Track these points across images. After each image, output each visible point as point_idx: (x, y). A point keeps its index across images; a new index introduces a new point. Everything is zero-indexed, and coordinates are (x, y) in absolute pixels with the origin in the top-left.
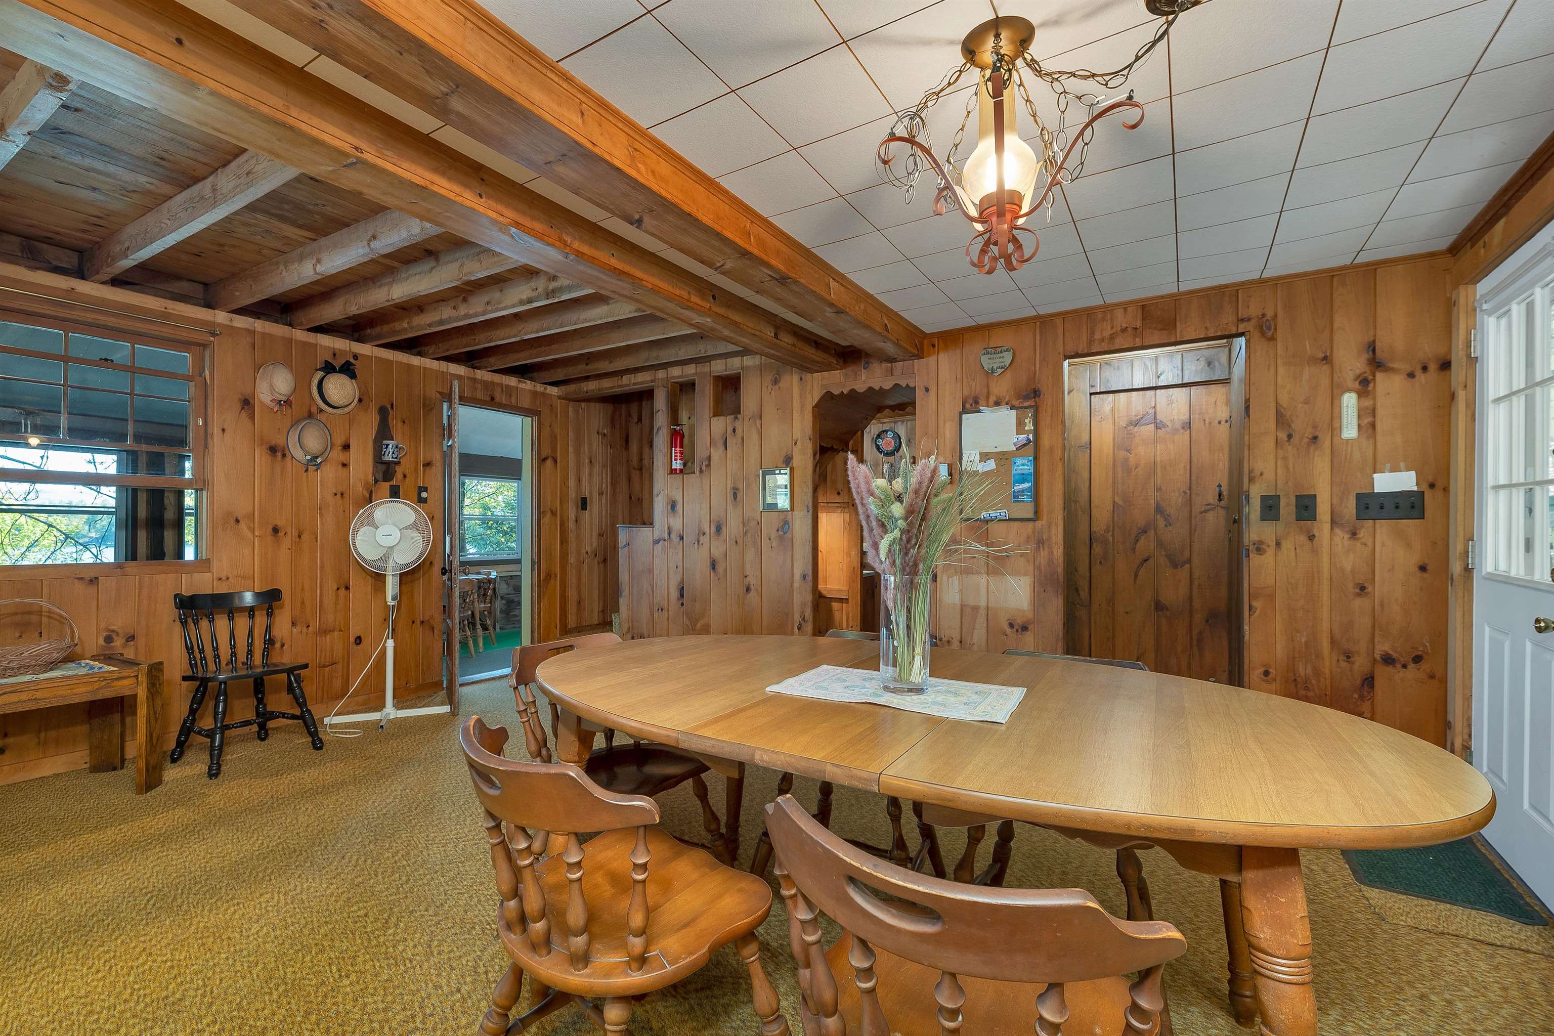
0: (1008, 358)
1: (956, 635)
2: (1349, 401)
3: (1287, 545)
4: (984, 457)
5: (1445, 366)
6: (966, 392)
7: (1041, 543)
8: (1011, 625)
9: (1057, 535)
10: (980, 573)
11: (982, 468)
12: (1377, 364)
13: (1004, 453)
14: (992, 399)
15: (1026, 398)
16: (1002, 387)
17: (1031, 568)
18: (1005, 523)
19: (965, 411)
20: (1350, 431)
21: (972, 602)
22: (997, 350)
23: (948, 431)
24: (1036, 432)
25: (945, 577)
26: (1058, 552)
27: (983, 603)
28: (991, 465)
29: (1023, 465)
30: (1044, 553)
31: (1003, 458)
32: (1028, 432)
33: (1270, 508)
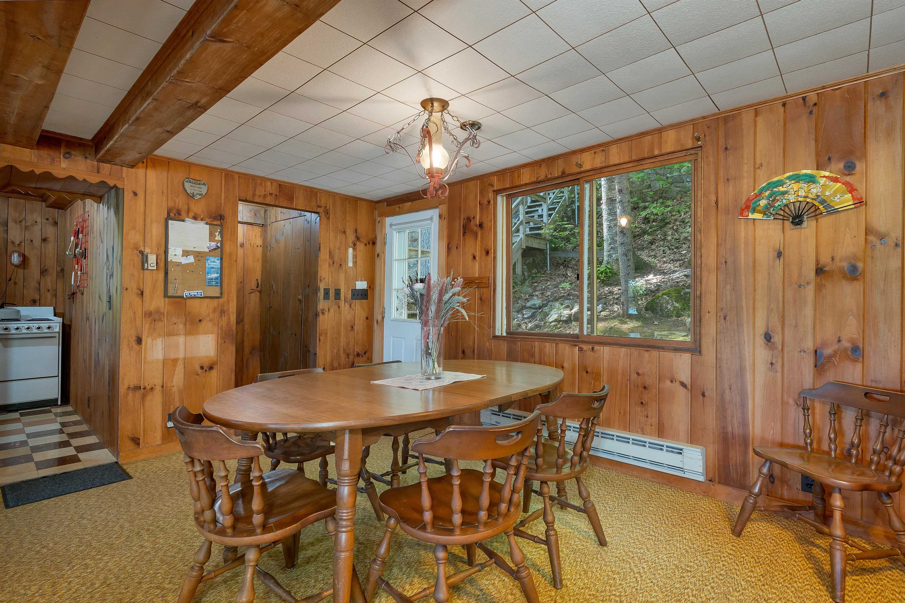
0: (204, 190)
1: (158, 382)
2: (351, 250)
3: (332, 311)
4: (186, 253)
5: (374, 243)
6: (171, 204)
7: (223, 312)
8: (202, 368)
9: (233, 307)
10: (178, 334)
11: (184, 261)
12: (358, 238)
13: (199, 253)
14: (191, 214)
15: (215, 219)
16: (198, 208)
17: (216, 329)
18: (199, 300)
19: (169, 218)
20: (351, 264)
21: (172, 356)
22: (197, 182)
23: (156, 230)
24: (222, 242)
25: (149, 340)
26: (233, 318)
27: (181, 355)
28: (191, 259)
29: (214, 263)
30: (225, 319)
31: (199, 256)
32: (217, 242)
33: (327, 292)
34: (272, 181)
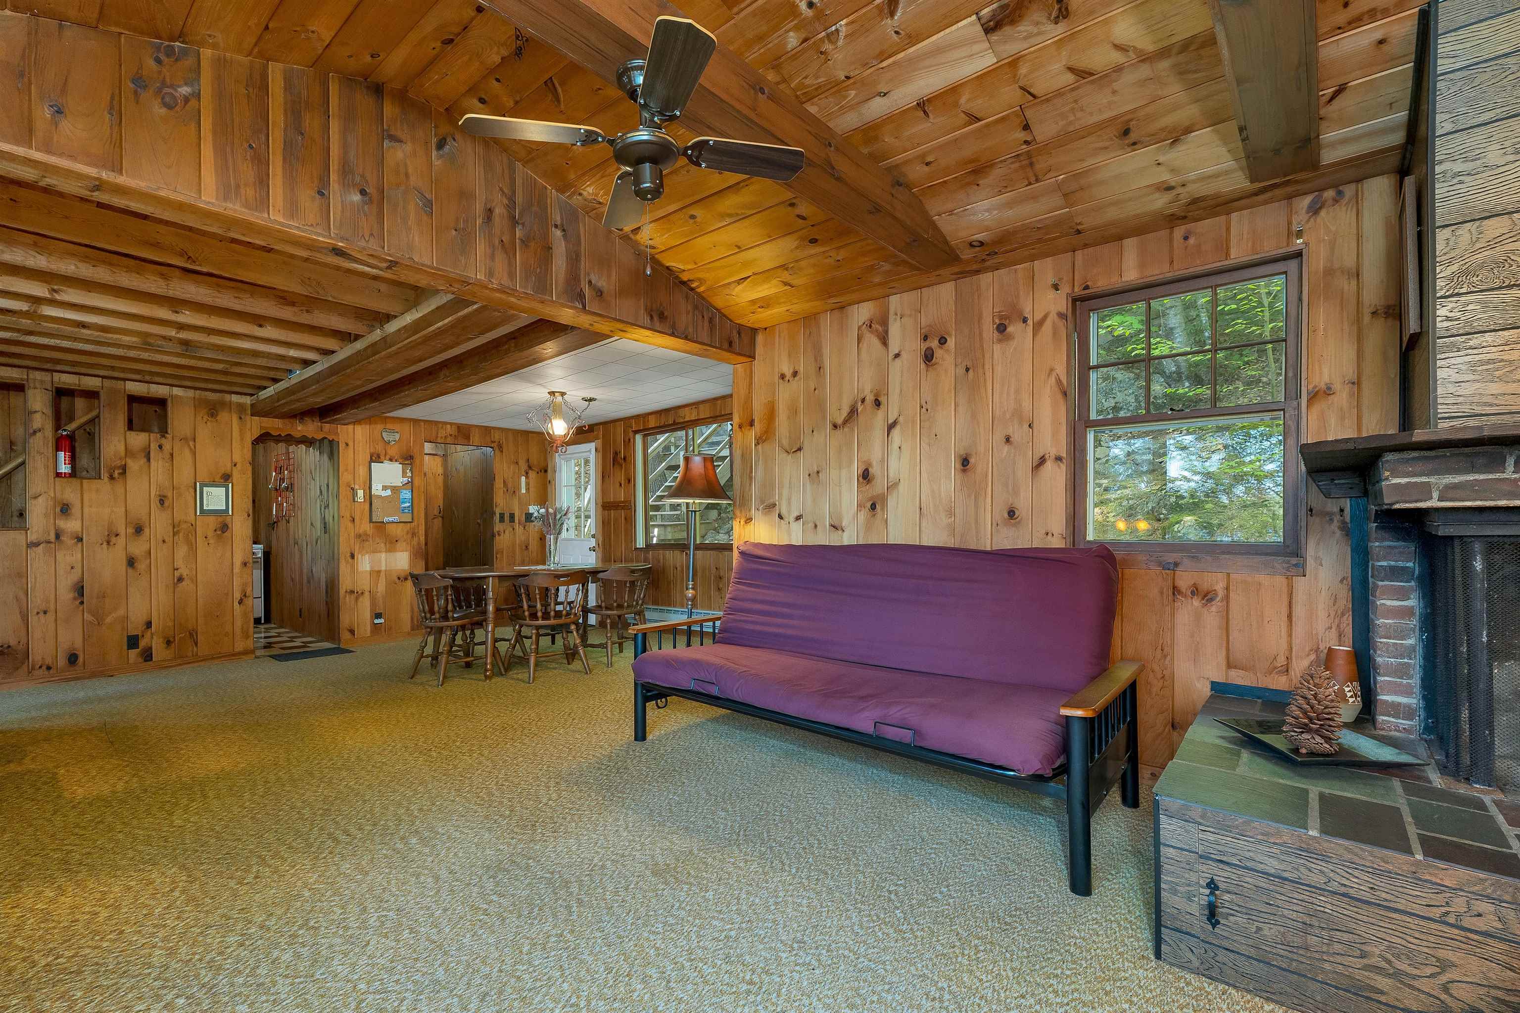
0: (397, 436)
1: (367, 588)
2: (523, 478)
3: (507, 532)
4: (385, 488)
5: (546, 471)
6: (372, 451)
7: (414, 534)
8: (399, 578)
9: (422, 531)
10: (380, 552)
11: (383, 494)
12: (530, 467)
13: (395, 487)
14: (388, 457)
15: (406, 459)
16: (393, 451)
17: (409, 548)
18: (395, 525)
19: (371, 461)
20: (523, 491)
21: (376, 569)
22: (391, 431)
23: (362, 471)
24: (412, 477)
25: (360, 556)
26: (422, 539)
27: (383, 568)
28: (389, 492)
29: (406, 494)
30: (416, 539)
31: (395, 489)
32: (408, 477)
33: (502, 516)
34: (451, 424)
